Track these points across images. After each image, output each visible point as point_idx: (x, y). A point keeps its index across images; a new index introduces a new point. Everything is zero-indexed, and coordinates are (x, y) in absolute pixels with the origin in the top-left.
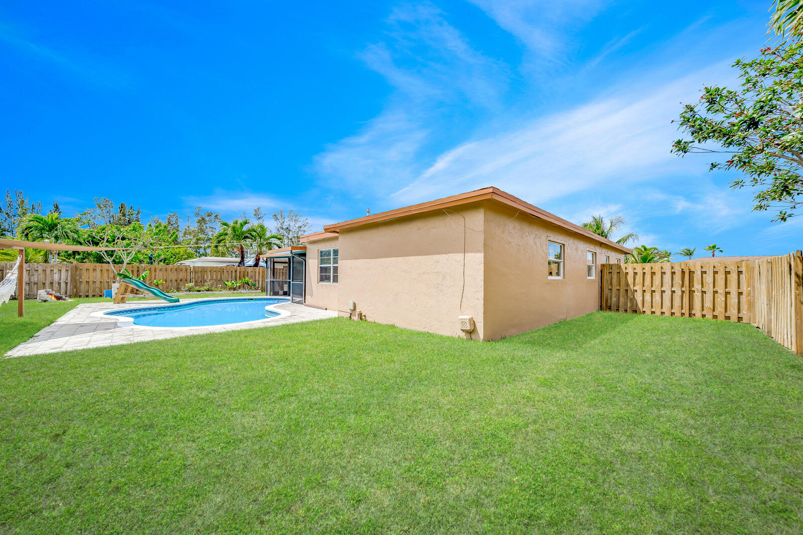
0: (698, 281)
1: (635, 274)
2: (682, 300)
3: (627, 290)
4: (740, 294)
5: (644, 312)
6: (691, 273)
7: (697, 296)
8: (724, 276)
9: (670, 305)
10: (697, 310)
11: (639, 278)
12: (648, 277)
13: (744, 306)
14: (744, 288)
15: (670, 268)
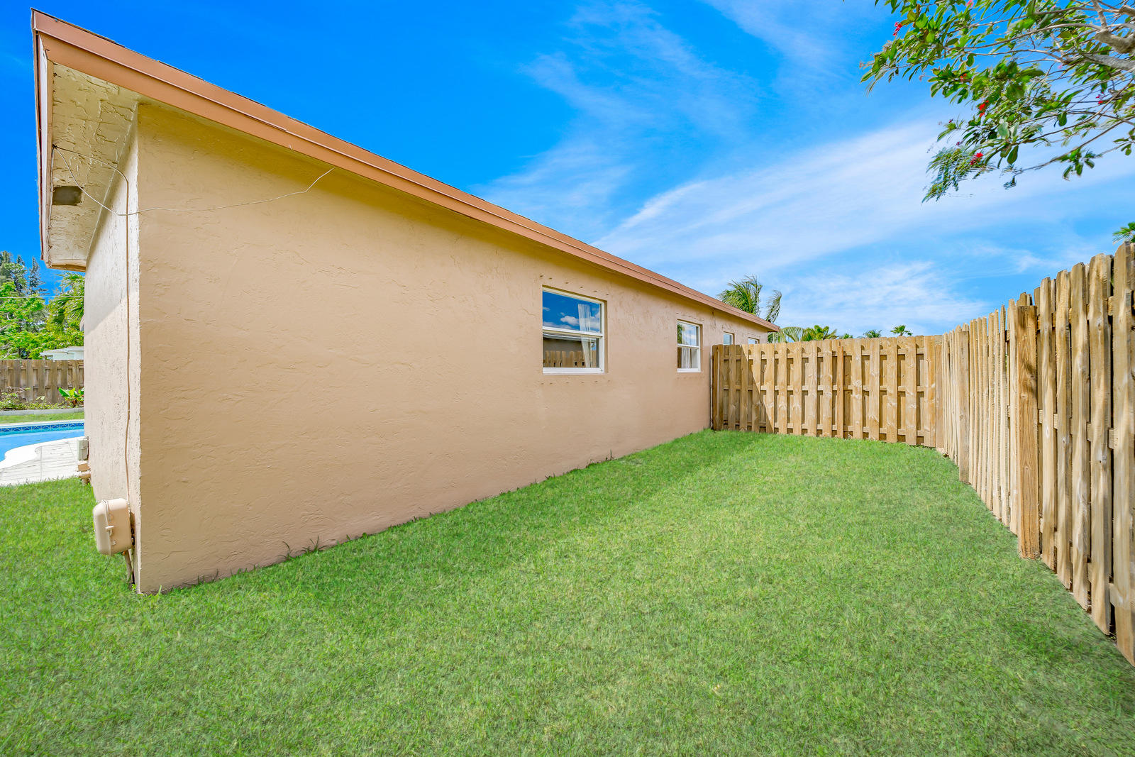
0: (856, 373)
1: (764, 361)
2: (833, 407)
3: (751, 391)
4: (920, 394)
5: (777, 429)
6: (847, 358)
7: (856, 398)
8: (895, 364)
9: (815, 416)
10: (855, 426)
11: (769, 367)
12: (782, 368)
13: (926, 417)
14: (926, 384)
15: (815, 351)
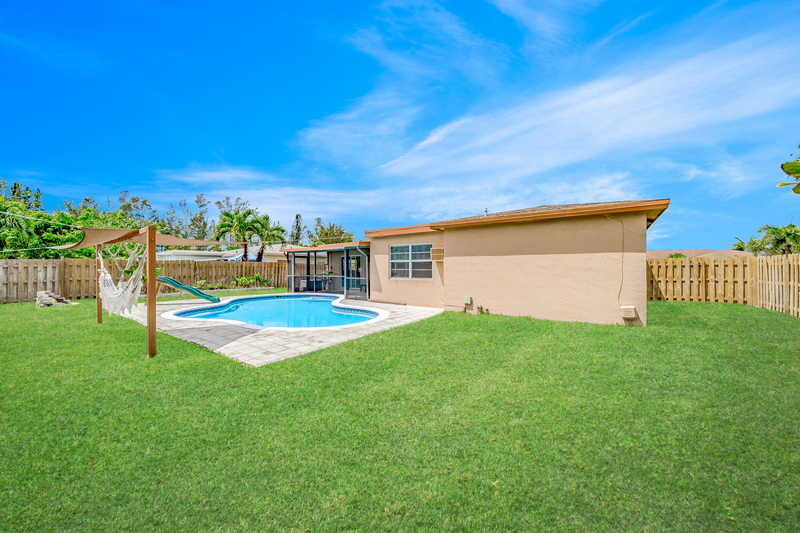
0: (711, 273)
1: (659, 267)
2: (699, 288)
3: (652, 281)
4: (745, 282)
5: (667, 299)
6: (706, 266)
7: (711, 285)
8: (732, 269)
9: (689, 293)
10: (711, 297)
11: (662, 271)
12: (670, 270)
13: (748, 292)
14: (748, 278)
15: (688, 262)
